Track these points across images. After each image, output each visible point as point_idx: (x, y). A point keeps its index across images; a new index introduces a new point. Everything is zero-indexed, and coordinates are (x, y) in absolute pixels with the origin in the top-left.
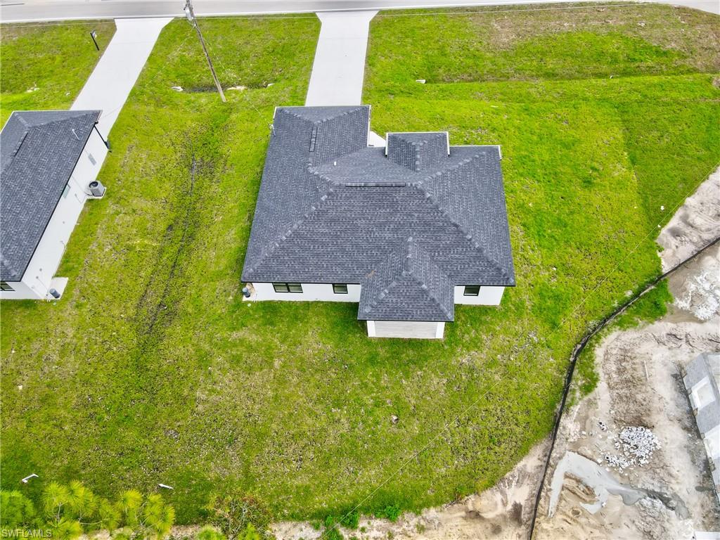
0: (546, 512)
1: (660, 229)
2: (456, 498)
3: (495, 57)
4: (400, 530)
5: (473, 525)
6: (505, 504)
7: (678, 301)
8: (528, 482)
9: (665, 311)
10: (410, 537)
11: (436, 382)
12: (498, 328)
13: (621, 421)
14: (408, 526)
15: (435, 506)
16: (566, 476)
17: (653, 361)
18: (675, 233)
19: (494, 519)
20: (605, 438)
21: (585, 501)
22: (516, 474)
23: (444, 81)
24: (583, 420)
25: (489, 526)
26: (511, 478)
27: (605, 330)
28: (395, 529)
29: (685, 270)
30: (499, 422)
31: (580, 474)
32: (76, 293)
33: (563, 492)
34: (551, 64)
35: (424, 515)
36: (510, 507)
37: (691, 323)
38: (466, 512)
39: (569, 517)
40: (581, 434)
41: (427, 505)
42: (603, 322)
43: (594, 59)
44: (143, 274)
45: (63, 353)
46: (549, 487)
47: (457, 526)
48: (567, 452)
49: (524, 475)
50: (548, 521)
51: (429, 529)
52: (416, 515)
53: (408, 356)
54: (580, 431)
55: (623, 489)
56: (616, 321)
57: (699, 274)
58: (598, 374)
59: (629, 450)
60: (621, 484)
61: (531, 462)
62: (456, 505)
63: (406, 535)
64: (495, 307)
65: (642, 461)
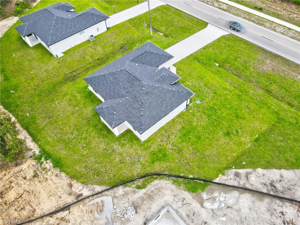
0: (85, 203)
1: (233, 169)
2: (72, 177)
3: (253, 72)
4: (53, 171)
5: (67, 187)
6: (80, 191)
7: (205, 194)
8: (92, 192)
9: (195, 192)
10: (52, 174)
11: (103, 146)
12: (134, 147)
13: (134, 204)
14: (55, 172)
15: (66, 174)
16: (102, 201)
17: (164, 197)
18: (237, 175)
19: (73, 191)
20: (124, 203)
21: (97, 212)
22: (92, 187)
23: (225, 69)
24: (126, 194)
25: (70, 191)
26: (89, 187)
27: (167, 178)
28: (52, 170)
29: (222, 188)
30: (105, 171)
31: (105, 204)
32: (62, 59)
33: (96, 204)
34: (274, 88)
35: (61, 173)
36: (80, 193)
37: (198, 203)
38: (70, 183)
39: (88, 210)
40: (120, 196)
41: (65, 172)
42: (170, 176)
43: (294, 97)
44: (80, 66)
45: (45, 71)
46: (94, 198)
47: (64, 183)
48: (111, 196)
49: (93, 190)
50: (83, 206)
51: (58, 177)
52: (60, 172)
53: (104, 133)
54: (121, 195)
55: (110, 220)
56: (174, 179)
57: (225, 193)
58: (147, 187)
59: (124, 213)
60: (111, 218)
61: (98, 189)
62: (70, 179)
63: (52, 173)
64: (141, 141)
65: (123, 219)
